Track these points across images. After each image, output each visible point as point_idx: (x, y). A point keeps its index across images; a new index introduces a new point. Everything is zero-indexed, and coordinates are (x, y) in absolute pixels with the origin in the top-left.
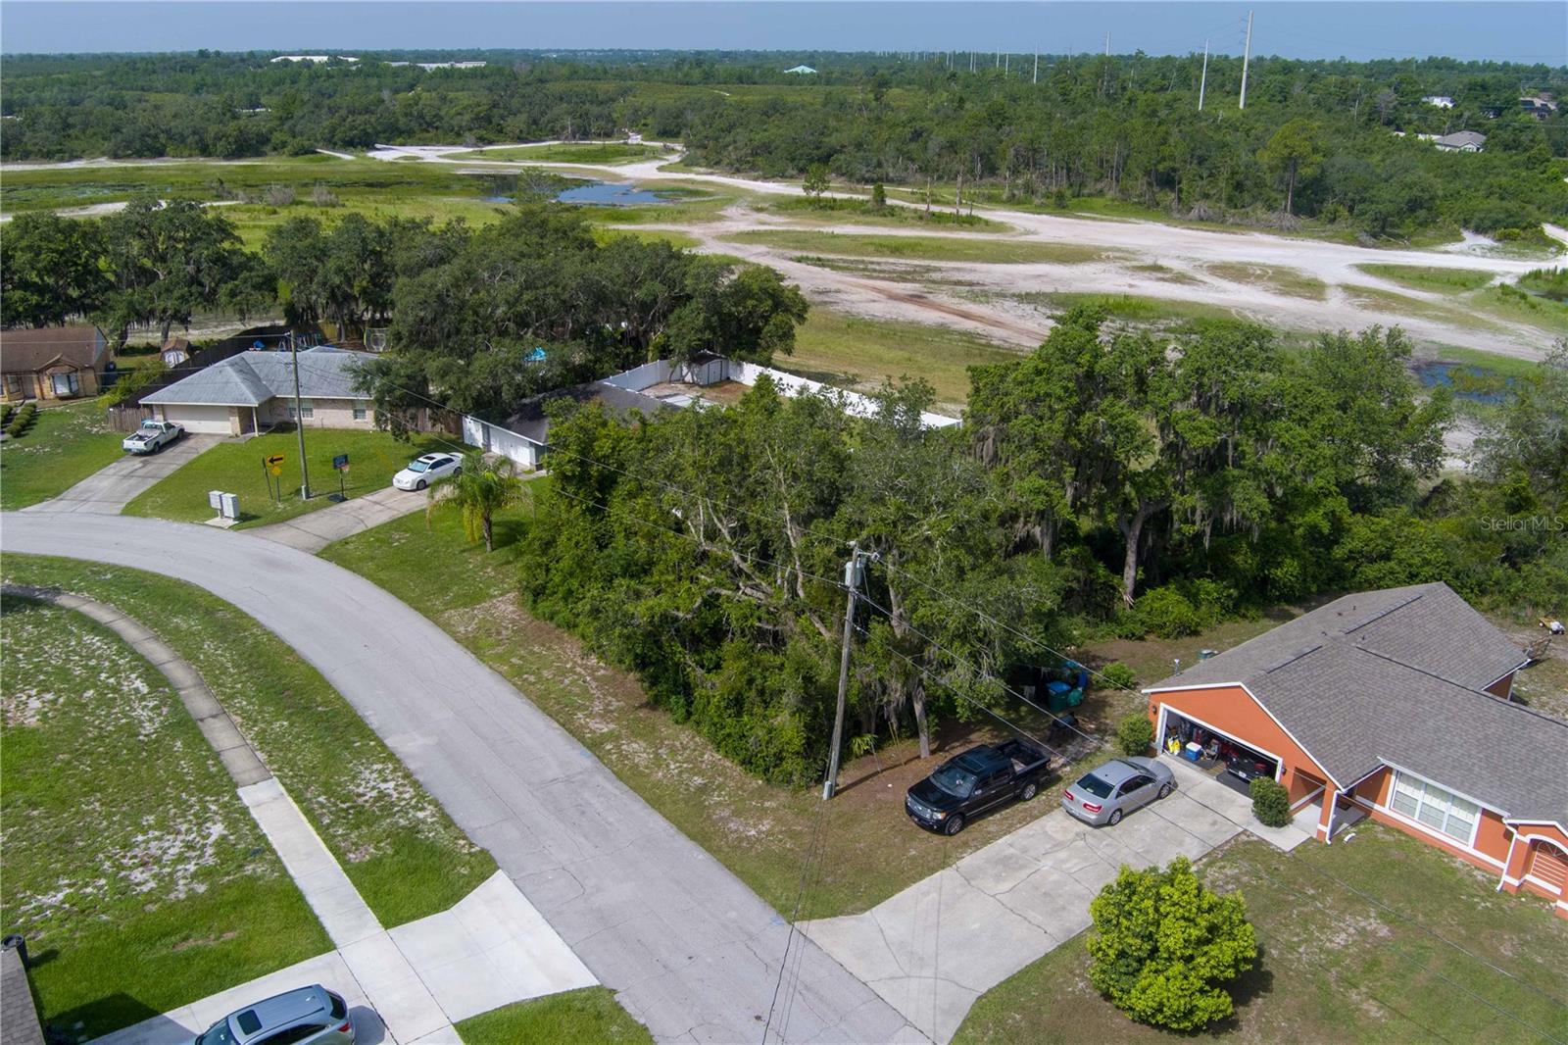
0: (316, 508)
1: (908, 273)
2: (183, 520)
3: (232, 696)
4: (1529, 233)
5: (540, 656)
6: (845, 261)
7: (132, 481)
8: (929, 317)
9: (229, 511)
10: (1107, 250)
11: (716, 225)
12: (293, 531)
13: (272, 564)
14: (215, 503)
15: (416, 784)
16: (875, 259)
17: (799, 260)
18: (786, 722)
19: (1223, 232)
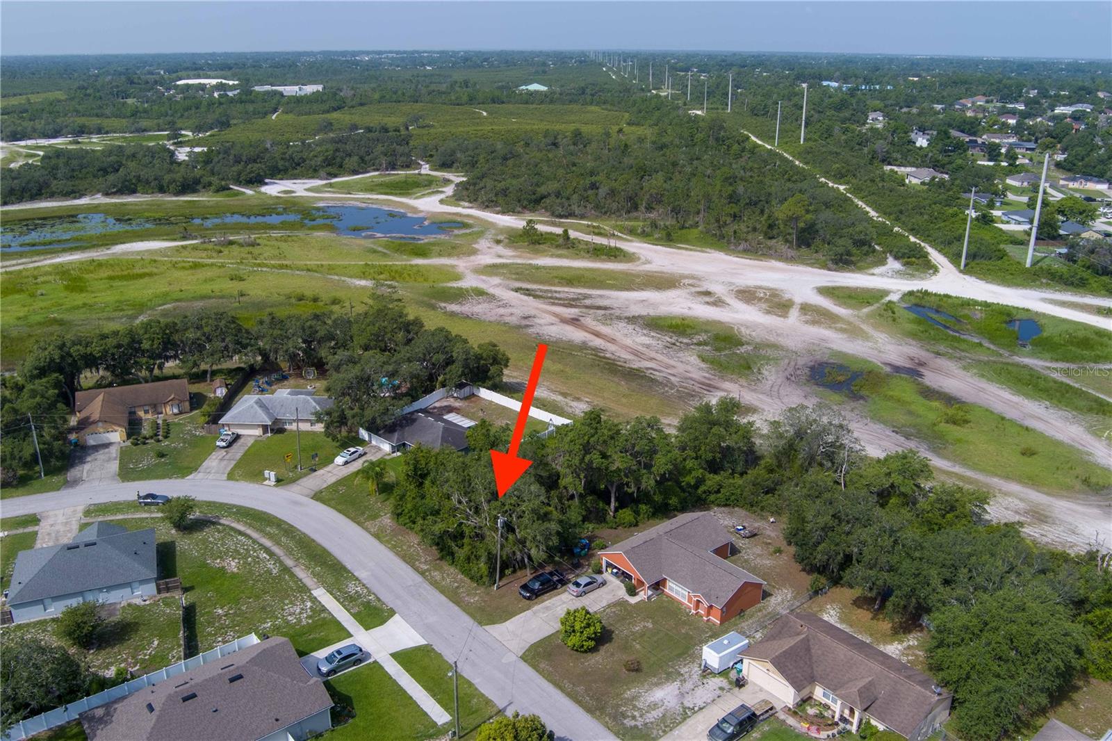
0: (306, 475)
1: (574, 300)
2: (253, 482)
3: (298, 559)
4: (921, 261)
5: (402, 541)
6: (541, 291)
7: (225, 462)
8: (577, 335)
9: (273, 478)
10: (687, 277)
11: (472, 258)
12: (299, 487)
13: (296, 503)
14: (267, 476)
15: (366, 588)
16: (558, 289)
17: (517, 290)
18: (483, 566)
19: (755, 260)
